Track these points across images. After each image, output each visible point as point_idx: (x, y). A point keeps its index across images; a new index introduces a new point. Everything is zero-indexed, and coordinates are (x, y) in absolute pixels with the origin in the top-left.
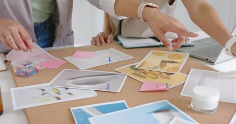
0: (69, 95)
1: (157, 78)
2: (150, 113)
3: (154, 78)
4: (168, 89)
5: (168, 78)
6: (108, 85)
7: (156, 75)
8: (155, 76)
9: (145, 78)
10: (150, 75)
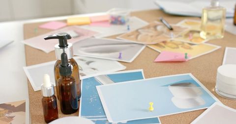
0: (93, 70)
1: (178, 48)
2: (167, 86)
3: (174, 48)
4: (187, 60)
5: (190, 48)
6: (120, 54)
7: (177, 45)
8: (175, 46)
9: (164, 47)
10: (170, 45)
